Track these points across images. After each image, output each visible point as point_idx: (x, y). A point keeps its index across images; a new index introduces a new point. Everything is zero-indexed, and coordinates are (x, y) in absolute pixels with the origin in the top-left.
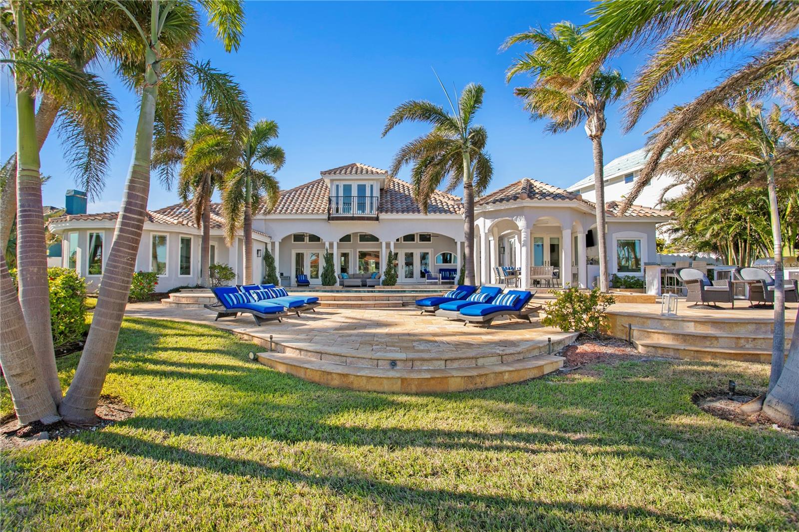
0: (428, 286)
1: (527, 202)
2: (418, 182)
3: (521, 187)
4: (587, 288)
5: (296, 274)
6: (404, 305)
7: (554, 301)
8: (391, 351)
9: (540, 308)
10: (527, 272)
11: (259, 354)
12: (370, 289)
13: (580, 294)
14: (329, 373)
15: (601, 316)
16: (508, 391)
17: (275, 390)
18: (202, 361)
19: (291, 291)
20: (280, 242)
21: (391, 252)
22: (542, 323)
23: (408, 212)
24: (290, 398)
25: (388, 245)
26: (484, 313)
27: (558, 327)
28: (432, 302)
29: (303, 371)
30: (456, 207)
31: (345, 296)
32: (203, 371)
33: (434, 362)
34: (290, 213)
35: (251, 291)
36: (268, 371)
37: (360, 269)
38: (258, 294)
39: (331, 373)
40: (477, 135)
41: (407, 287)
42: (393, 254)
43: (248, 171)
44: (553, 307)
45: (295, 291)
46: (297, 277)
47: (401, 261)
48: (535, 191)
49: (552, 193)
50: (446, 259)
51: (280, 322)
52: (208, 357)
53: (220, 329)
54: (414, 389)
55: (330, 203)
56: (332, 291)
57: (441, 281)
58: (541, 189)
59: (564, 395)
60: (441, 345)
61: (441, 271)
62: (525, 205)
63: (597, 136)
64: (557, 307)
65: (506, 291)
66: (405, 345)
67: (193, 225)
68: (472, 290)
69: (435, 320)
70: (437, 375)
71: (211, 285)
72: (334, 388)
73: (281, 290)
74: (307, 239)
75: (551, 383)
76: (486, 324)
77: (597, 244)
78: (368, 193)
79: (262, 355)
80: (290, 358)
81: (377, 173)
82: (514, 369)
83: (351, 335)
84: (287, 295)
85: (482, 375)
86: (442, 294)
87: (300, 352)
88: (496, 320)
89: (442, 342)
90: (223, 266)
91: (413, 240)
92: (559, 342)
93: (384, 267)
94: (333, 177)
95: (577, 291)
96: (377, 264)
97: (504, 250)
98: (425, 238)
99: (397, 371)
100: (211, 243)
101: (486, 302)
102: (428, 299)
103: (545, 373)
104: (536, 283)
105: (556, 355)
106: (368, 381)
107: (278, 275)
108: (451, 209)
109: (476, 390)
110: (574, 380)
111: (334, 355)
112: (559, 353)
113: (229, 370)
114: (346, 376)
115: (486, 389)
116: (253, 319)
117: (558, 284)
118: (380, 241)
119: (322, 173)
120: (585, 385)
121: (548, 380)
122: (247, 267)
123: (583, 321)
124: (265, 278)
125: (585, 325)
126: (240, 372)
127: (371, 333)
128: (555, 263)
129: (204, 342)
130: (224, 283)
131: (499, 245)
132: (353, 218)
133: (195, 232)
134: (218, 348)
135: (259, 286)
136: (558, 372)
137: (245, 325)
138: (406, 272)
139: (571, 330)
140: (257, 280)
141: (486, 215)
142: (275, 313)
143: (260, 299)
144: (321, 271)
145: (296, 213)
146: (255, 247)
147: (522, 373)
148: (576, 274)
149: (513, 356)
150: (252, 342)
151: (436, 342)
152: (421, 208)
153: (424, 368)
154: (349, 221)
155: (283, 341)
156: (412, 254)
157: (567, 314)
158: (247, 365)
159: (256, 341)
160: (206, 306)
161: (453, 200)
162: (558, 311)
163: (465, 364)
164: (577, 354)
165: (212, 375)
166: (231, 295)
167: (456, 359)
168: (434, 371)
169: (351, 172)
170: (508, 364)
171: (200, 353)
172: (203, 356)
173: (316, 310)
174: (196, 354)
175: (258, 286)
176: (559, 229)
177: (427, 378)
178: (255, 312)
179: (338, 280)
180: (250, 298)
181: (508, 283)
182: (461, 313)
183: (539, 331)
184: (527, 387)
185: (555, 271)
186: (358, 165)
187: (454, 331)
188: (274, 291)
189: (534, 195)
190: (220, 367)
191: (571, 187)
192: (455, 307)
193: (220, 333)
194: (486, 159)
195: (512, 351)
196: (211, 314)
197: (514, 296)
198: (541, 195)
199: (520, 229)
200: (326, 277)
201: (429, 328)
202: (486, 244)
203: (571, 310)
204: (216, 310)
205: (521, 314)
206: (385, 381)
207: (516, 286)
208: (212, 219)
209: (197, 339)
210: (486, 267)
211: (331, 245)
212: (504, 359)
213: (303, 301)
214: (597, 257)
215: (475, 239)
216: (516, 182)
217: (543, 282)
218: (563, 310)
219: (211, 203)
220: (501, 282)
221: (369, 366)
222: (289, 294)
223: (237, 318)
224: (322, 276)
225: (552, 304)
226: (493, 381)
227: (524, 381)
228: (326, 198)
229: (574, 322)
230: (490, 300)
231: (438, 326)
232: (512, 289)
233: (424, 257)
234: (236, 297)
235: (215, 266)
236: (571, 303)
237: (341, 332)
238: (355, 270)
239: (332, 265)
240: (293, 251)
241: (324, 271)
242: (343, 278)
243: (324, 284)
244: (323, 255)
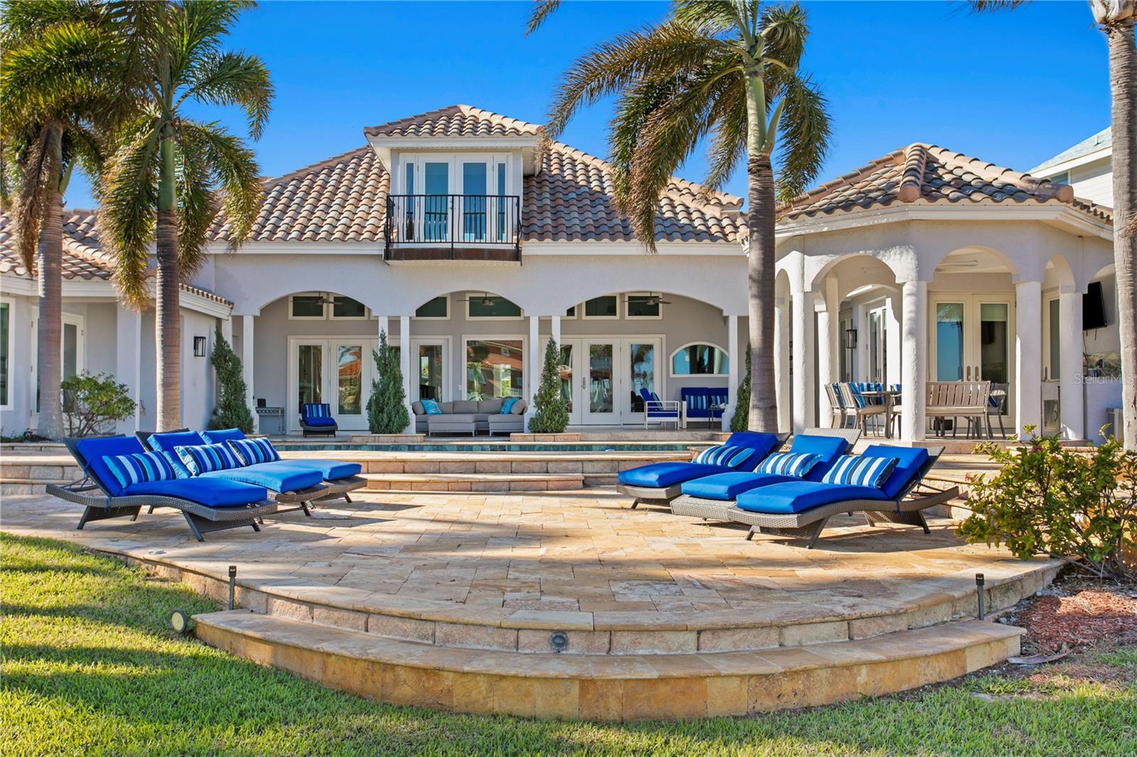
0: (651, 435)
1: (921, 209)
2: (625, 156)
3: (902, 168)
4: (1086, 441)
5: (301, 402)
6: (586, 484)
7: (990, 476)
8: (552, 607)
9: (953, 493)
10: (917, 398)
11: (198, 617)
12: (498, 442)
13: (1066, 457)
14: (389, 667)
15: (1127, 517)
16: (869, 717)
17: (241, 715)
18: (38, 640)
19: (288, 448)
20: (255, 318)
21: (552, 344)
22: (960, 532)
23: (598, 236)
24: (281, 735)
25: (545, 325)
26: (802, 506)
27: (1002, 544)
28: (661, 478)
29: (317, 660)
30: (725, 222)
31: (431, 461)
32: (40, 667)
33: (668, 635)
34: (284, 239)
35: (179, 449)
36: (224, 663)
37: (470, 387)
38: (196, 456)
39: (393, 667)
40: (785, 26)
41: (596, 436)
42: (558, 347)
43: (167, 124)
44: (987, 492)
45: (297, 448)
46: (302, 409)
47: (580, 366)
48: (940, 177)
49: (990, 184)
50: (700, 361)
51: (257, 529)
52: (57, 628)
53: (92, 551)
54: (614, 709)
55: (390, 214)
56: (396, 448)
57: (686, 419)
58: (958, 172)
59: (1024, 732)
60: (686, 591)
61: (686, 393)
62: (913, 215)
63: (1123, 21)
64: (1000, 492)
65: (860, 448)
66: (590, 589)
67: (13, 269)
68: (769, 444)
69: (670, 523)
70: (675, 672)
71: (67, 433)
72: (401, 708)
73: (259, 444)
74: (329, 309)
75: (987, 697)
76: (806, 535)
77: (1115, 321)
78: (492, 187)
79: (206, 620)
80: (285, 627)
81: (517, 132)
82: (883, 658)
83: (446, 565)
84: (277, 458)
85: (796, 672)
86: (687, 455)
87: (311, 609)
88: (833, 525)
89: (690, 583)
90: (101, 381)
91: (611, 310)
92: (1008, 586)
93: (534, 383)
94: (398, 142)
95: (1055, 449)
96: (516, 376)
97: (855, 339)
98: (643, 306)
99: (570, 660)
100: (66, 318)
101: (807, 477)
102: (649, 467)
103: (970, 669)
104: (943, 425)
105: (997, 621)
106: (491, 688)
107: (251, 404)
108: (714, 230)
109: (781, 712)
110: (1051, 689)
111: (402, 617)
112: (1008, 616)
113: (115, 661)
114: (432, 672)
115: (808, 709)
116: (184, 523)
117: (1002, 430)
118: (525, 313)
119: (367, 132)
120: (1082, 706)
121: (979, 689)
122: (167, 385)
123: (1073, 531)
124: (215, 412)
125: (1080, 540)
126: (147, 668)
127: (498, 559)
128: (996, 373)
129: (45, 587)
130: (103, 427)
131: (842, 324)
132: (451, 254)
133: (22, 288)
134: (86, 603)
135: (201, 434)
136: (1006, 669)
137: (161, 540)
138: (592, 395)
139: (1040, 555)
140: (194, 418)
141: (806, 245)
142: (242, 506)
143: (202, 468)
144: (367, 394)
145: (299, 239)
146: (189, 329)
147: (904, 669)
148: (1054, 402)
149: (879, 621)
150: (181, 586)
151: (672, 581)
152: (635, 224)
153: (641, 652)
154: (440, 262)
155: (265, 582)
156: (608, 349)
157: (1028, 511)
158: (166, 647)
159: (191, 583)
160: (51, 490)
161: (719, 204)
162: (1003, 501)
163: (750, 641)
164: (1058, 619)
165: (66, 677)
166: (122, 458)
167: (726, 629)
168: (668, 659)
169: (446, 131)
170: (866, 644)
171: (32, 618)
172: (41, 626)
173: (353, 497)
174: (22, 619)
175: (196, 435)
176: (1007, 282)
177: (650, 680)
178: (189, 506)
179: (413, 418)
180: (175, 466)
181: (866, 426)
182: (740, 506)
183: (952, 556)
184: (919, 706)
185: (995, 393)
186: (465, 109)
187: (719, 553)
188: (240, 448)
189: (938, 189)
190: (90, 655)
191: (1042, 166)
192: (722, 489)
193: (90, 562)
194: (810, 94)
195: (876, 609)
196: (65, 510)
197: (880, 460)
198: (959, 189)
199: (898, 281)
200: (382, 411)
201: (653, 546)
202: (805, 322)
203: (1038, 500)
204: (80, 500)
205: (902, 509)
206: (537, 687)
207: (889, 435)
208: (67, 253)
209: (26, 578)
210: (806, 384)
211: (394, 324)
212: (855, 630)
213: (320, 473)
214: (1113, 356)
215: (776, 310)
216: (890, 154)
217: (962, 422)
218: (1017, 499)
219: (65, 209)
220: (847, 422)
221: (495, 648)
222: (282, 455)
223: (138, 521)
224: (369, 407)
225: (985, 482)
226: (826, 689)
227: (912, 691)
228: (380, 200)
229: (1049, 532)
230: (816, 471)
231: (677, 540)
232: (877, 443)
233: (640, 355)
234: (138, 465)
235: (79, 381)
236: (1041, 482)
237: (420, 555)
238: (457, 391)
239: (397, 379)
240: (292, 340)
241: (374, 394)
242: (425, 413)
243: (376, 430)
244: (374, 351)
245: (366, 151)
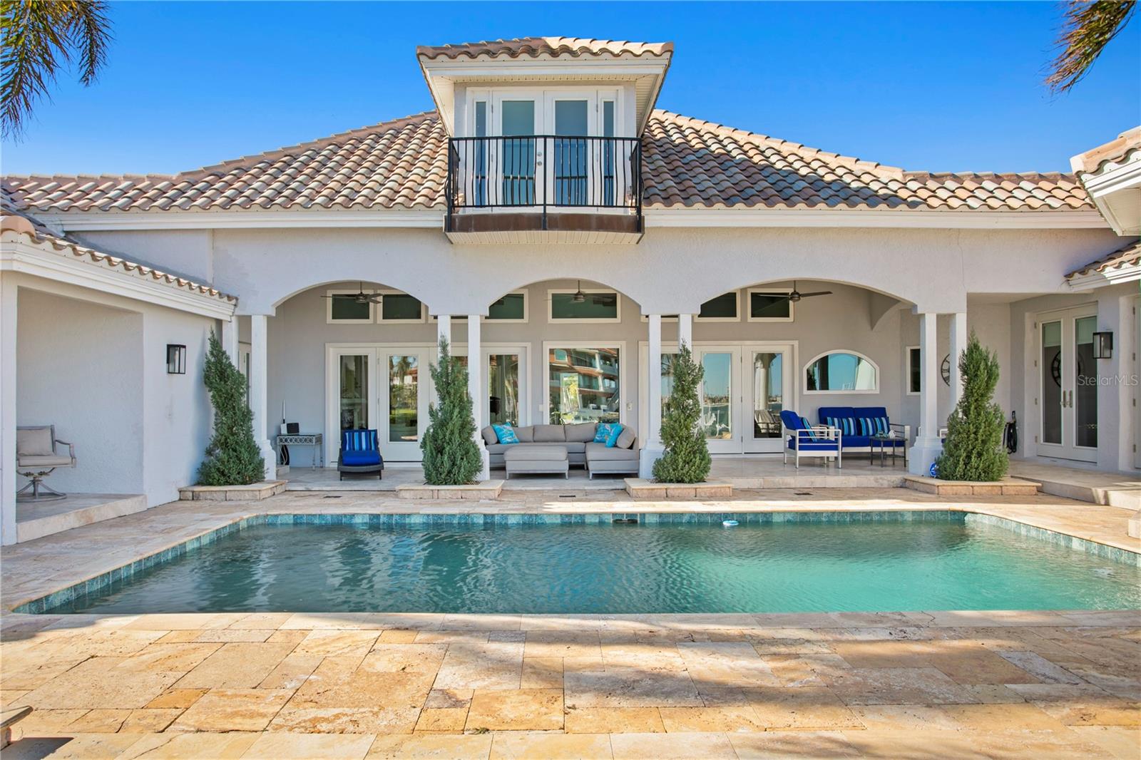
55: (453, 171)
61: (825, 414)
74: (376, 309)
78: (595, 126)
91: (731, 311)
94: (465, 67)
98: (770, 304)
118: (642, 309)
124: (209, 452)
132: (543, 222)
154: (524, 235)
179: (485, 454)
200: (440, 451)
238: (537, 413)
239: (464, 405)
240: (331, 349)
241: (432, 426)
242: (498, 442)
243: (434, 479)
244: (431, 365)
245: (422, 118)
